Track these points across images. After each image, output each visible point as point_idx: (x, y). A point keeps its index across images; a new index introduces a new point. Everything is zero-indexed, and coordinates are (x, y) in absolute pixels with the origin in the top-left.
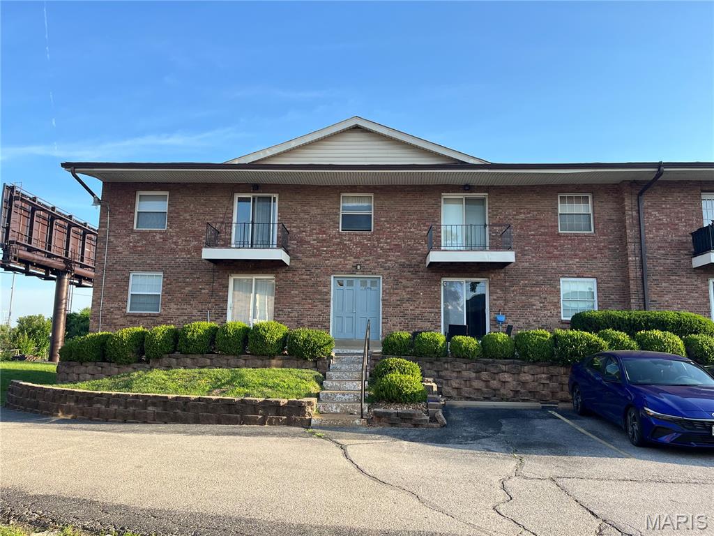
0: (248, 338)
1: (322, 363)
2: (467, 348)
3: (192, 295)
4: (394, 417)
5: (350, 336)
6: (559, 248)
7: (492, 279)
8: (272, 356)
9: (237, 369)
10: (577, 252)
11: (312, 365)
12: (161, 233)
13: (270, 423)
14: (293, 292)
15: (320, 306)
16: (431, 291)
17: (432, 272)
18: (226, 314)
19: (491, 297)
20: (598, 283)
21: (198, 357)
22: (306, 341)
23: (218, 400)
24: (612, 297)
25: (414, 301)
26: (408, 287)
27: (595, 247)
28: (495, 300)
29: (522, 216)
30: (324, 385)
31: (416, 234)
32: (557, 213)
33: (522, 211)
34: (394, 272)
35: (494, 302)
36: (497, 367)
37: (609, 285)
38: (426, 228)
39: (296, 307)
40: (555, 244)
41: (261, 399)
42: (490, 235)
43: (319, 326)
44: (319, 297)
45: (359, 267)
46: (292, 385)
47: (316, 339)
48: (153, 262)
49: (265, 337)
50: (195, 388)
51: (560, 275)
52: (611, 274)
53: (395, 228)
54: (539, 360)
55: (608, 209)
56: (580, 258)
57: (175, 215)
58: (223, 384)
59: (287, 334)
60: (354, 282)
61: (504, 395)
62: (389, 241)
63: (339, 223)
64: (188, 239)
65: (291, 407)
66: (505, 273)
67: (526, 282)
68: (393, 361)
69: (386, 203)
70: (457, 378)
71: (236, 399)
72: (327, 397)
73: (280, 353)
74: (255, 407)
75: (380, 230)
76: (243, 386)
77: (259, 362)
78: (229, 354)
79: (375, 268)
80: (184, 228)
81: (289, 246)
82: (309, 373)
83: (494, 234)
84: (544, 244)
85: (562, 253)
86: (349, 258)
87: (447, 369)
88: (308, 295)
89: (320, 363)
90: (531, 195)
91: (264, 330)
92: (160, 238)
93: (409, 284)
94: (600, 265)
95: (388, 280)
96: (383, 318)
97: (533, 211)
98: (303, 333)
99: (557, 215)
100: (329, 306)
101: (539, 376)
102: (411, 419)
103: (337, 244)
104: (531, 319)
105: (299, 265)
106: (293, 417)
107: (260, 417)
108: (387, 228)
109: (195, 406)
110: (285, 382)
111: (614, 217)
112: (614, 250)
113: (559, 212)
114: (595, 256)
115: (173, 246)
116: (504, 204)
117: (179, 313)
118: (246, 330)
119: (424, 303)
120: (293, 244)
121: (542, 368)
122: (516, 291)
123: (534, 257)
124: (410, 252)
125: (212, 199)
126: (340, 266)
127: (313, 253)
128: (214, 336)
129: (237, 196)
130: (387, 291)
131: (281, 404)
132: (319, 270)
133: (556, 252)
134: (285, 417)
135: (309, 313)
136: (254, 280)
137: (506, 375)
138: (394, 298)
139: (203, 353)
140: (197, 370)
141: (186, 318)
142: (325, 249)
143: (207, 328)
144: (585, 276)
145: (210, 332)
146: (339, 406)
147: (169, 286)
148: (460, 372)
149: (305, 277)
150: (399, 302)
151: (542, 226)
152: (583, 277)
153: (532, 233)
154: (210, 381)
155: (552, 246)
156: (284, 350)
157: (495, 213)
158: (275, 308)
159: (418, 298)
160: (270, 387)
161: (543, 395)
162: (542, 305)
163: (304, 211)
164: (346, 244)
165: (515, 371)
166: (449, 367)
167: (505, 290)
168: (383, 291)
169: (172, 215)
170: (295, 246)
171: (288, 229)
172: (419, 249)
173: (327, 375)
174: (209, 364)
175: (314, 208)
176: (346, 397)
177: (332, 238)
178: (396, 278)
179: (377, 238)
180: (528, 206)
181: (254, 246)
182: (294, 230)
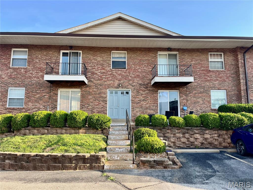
0: (67, 119)
1: (106, 131)
2: (178, 122)
3: (40, 99)
4: (152, 163)
5: (117, 117)
6: (210, 77)
7: (181, 90)
8: (80, 128)
9: (61, 135)
10: (218, 78)
11: (100, 132)
12: (24, 69)
13: (80, 169)
14: (89, 97)
15: (102, 103)
16: (153, 96)
17: (154, 87)
18: (57, 107)
19: (181, 99)
20: (227, 92)
21: (41, 129)
22: (97, 120)
23: (48, 156)
24: (233, 98)
25: (146, 101)
26: (143, 94)
27: (225, 76)
28: (182, 100)
29: (193, 62)
30: (108, 143)
31: (146, 70)
32: (209, 61)
33: (193, 60)
34: (136, 87)
35: (182, 101)
36: (193, 131)
37: (232, 93)
38: (151, 67)
39: (91, 104)
40: (208, 75)
41: (74, 154)
42: (179, 71)
43: (102, 113)
44: (102, 99)
45: (120, 85)
46: (91, 144)
47: (103, 119)
48: (20, 83)
49: (76, 118)
50: (36, 147)
51: (211, 89)
52: (233, 88)
53: (137, 67)
54: (214, 128)
55: (230, 59)
56: (219, 81)
57: (31, 60)
58: (53, 144)
59: (87, 117)
60: (118, 92)
61: (196, 145)
62: (134, 73)
63: (111, 65)
64: (38, 71)
65: (92, 159)
66: (186, 88)
67: (196, 92)
68: (143, 129)
69: (133, 55)
70: (173, 137)
71: (59, 155)
72: (111, 150)
73: (83, 126)
74: (70, 159)
75: (130, 68)
76: (64, 145)
77: (73, 131)
78: (57, 127)
79: (128, 86)
80: (36, 66)
81: (87, 75)
82: (100, 137)
83: (181, 70)
84: (203, 75)
85: (211, 79)
86: (115, 81)
87: (168, 133)
88: (97, 98)
89: (105, 131)
90: (197, 53)
91: (76, 115)
92: (24, 71)
93: (144, 93)
94: (228, 84)
95: (134, 91)
96: (132, 109)
97: (198, 60)
98: (96, 116)
99: (209, 62)
100: (106, 104)
101: (213, 135)
102: (162, 164)
103: (110, 75)
104: (198, 108)
105: (92, 84)
106: (94, 164)
107: (73, 165)
108: (133, 67)
109: (34, 159)
110: (87, 142)
111: (233, 63)
112: (233, 77)
113: (210, 61)
114: (225, 80)
115: (30, 75)
116: (186, 57)
117: (33, 107)
118: (66, 115)
119: (150, 102)
120: (89, 74)
121: (215, 131)
122: (191, 96)
123: (199, 81)
124: (144, 78)
125: (49, 53)
126: (112, 85)
127: (99, 78)
128: (49, 118)
129: (62, 52)
130: (134, 96)
131: (86, 157)
132: (102, 87)
133: (208, 79)
134: (89, 165)
135: (97, 107)
136: (70, 91)
137: (197, 135)
138: (137, 99)
139: (43, 127)
140: (39, 136)
141: (37, 109)
142: (104, 77)
143: (46, 114)
144: (221, 89)
145: (47, 116)
146: (119, 156)
147: (29, 94)
148: (175, 134)
149: (95, 90)
150: (139, 101)
151: (202, 67)
152: (220, 89)
153: (198, 70)
154: (45, 142)
155: (207, 76)
156: (86, 124)
157: (182, 61)
158: (81, 104)
159: (148, 99)
160: (79, 146)
161: (215, 145)
162: (203, 102)
163: (94, 59)
164: (114, 75)
165: (202, 133)
166: (169, 131)
167: (187, 95)
168: (132, 96)
169: (29, 60)
170: (90, 75)
171: (87, 67)
172: (148, 77)
173: (109, 137)
174: (47, 132)
175: (99, 57)
176: (121, 150)
177: (108, 72)
178: (138, 90)
179: (129, 72)
180: (196, 58)
181: (70, 74)
182: (90, 68)
